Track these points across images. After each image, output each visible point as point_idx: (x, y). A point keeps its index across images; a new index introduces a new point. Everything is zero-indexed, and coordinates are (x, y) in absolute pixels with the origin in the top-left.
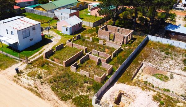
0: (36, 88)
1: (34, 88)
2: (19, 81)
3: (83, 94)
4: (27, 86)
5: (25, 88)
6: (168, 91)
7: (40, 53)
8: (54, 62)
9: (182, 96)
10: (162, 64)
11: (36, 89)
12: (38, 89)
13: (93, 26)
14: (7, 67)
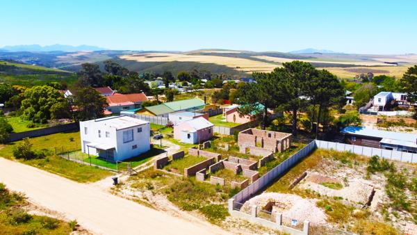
0: (144, 199)
1: (142, 200)
2: (118, 193)
3: (215, 203)
4: (131, 197)
5: (129, 199)
6: (341, 198)
7: (148, 165)
8: (171, 173)
9: (360, 203)
10: (335, 174)
11: (146, 200)
12: (148, 200)
13: (231, 134)
14: (99, 179)
